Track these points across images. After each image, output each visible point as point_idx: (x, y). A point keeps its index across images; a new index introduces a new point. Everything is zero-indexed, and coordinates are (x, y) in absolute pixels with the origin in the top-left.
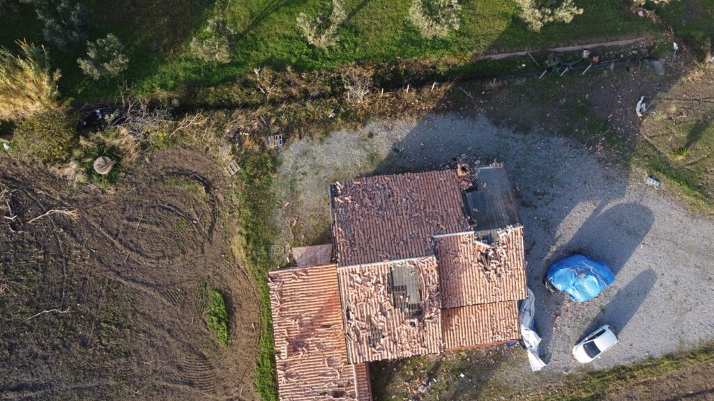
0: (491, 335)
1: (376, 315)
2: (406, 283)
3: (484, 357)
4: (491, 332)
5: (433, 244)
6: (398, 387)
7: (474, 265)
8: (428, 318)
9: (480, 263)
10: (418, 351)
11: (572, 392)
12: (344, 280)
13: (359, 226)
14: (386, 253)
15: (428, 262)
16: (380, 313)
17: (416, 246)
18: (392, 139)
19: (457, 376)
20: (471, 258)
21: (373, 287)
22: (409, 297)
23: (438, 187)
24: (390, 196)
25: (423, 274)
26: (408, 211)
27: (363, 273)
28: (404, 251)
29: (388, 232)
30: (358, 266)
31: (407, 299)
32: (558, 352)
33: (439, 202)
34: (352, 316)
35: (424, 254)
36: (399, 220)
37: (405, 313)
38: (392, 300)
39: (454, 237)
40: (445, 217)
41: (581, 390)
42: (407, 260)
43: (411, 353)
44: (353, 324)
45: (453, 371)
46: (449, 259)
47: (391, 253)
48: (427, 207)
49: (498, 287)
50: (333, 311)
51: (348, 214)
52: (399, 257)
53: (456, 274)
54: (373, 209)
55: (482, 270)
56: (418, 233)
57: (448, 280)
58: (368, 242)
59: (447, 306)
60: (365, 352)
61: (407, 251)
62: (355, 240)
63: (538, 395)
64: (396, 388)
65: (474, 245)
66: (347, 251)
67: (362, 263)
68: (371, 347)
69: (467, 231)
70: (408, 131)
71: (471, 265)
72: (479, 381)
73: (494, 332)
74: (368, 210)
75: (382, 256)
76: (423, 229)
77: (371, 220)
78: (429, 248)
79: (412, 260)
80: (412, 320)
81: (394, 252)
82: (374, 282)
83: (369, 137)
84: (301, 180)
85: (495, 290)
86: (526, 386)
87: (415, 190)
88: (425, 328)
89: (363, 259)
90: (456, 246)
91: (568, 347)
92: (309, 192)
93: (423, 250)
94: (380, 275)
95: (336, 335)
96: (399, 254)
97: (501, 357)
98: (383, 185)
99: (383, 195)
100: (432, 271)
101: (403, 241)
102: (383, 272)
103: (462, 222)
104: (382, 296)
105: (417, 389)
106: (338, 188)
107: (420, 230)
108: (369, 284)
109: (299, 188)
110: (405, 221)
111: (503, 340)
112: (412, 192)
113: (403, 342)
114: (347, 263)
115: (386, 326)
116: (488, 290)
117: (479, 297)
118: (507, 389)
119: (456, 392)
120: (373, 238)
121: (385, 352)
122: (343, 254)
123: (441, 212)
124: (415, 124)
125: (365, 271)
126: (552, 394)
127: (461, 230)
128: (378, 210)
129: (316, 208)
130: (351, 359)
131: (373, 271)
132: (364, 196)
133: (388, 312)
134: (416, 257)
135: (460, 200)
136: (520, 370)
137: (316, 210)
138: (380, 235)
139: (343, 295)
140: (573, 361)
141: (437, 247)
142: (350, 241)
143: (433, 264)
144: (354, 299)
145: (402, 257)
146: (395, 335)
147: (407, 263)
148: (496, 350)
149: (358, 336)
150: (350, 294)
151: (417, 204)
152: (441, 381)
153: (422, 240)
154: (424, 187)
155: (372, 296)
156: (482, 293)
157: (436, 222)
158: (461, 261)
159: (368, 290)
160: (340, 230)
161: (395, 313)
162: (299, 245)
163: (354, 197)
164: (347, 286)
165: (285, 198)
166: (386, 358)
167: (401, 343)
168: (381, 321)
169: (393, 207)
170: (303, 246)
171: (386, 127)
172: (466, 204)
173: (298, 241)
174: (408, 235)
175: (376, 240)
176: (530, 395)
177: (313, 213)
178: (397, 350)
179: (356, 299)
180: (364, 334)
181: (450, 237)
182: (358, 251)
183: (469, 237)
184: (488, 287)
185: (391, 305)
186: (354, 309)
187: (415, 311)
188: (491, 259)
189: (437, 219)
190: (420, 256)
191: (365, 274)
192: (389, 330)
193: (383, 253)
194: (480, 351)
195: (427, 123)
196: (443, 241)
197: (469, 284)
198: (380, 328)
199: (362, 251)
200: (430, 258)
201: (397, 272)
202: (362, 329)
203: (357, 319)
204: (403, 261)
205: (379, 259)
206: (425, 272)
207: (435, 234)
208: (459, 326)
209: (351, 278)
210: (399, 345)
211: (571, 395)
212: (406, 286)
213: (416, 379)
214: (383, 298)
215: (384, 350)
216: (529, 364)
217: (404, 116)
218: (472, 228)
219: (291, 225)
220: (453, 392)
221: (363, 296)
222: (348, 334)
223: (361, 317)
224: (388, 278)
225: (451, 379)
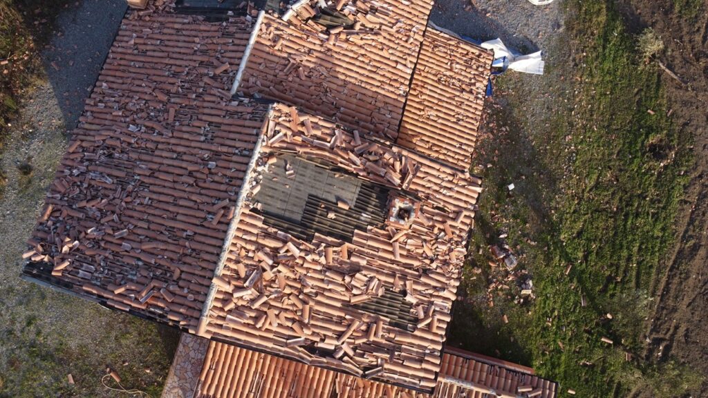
0: (472, 98)
1: (349, 288)
2: (306, 191)
3: (495, 140)
4: (466, 95)
5: (246, 100)
6: (492, 304)
7: (330, 44)
8: (403, 179)
9: (333, 32)
10: (461, 230)
11: (592, 34)
12: (235, 330)
13: (135, 245)
14: (215, 207)
15: (277, 124)
16: (347, 279)
17: (232, 136)
18: (53, 134)
19: (509, 196)
20: (314, 43)
21: (280, 268)
22: (339, 199)
23: (144, 53)
24: (110, 156)
25: (301, 146)
26: (158, 128)
27: (239, 278)
28: (231, 165)
29: (177, 186)
30: (215, 281)
31: (340, 205)
32: (526, 25)
33: (172, 62)
34: (329, 345)
35: (257, 124)
36: (165, 154)
37: (371, 224)
38: (330, 239)
39: (252, 55)
40: (205, 59)
41: (594, 20)
42: (253, 164)
43: (459, 249)
44: (346, 348)
45: (498, 199)
46: (296, 86)
47: (222, 195)
48: (169, 87)
49: (394, 24)
50: (307, 376)
51: (97, 258)
52: (238, 182)
53: (334, 87)
54: (118, 201)
55: (348, 34)
56: (210, 123)
57: (338, 108)
58: (176, 238)
59: (391, 133)
60: (420, 346)
61: (234, 158)
62: (159, 266)
63: (581, 83)
64: (493, 308)
65: (290, 23)
66: (173, 294)
67: (213, 271)
68: (415, 328)
69: (254, 24)
70: (55, 101)
71: (329, 50)
72: (529, 164)
73: (468, 90)
74: (113, 212)
75: (218, 218)
76: (206, 111)
77: (135, 214)
78: (250, 110)
79: (256, 156)
80: (395, 211)
81: (223, 187)
82: (271, 262)
83: (26, 173)
84: (39, 333)
85: (397, 32)
86: (562, 94)
87: (124, 100)
88: (420, 195)
89: (204, 265)
90: (276, 59)
91: (524, 9)
92: (70, 326)
93: (247, 123)
94: (261, 241)
95: (358, 388)
96: (231, 178)
97: (504, 112)
98: (82, 162)
99: (100, 169)
100: (303, 124)
101: (211, 159)
102: (255, 231)
103: (232, 29)
104: (309, 258)
105: (507, 273)
106: (38, 259)
107: (204, 118)
108: (269, 275)
109: (52, 343)
110: (173, 141)
111: (485, 82)
112: (123, 107)
113: (430, 254)
114: (199, 306)
115: (383, 278)
116: (391, 45)
117: (399, 67)
118: (556, 126)
119: (534, 208)
120: (172, 224)
121: (438, 301)
122: (175, 308)
123: (193, 64)
124: (47, 86)
125: (236, 272)
126: (586, 62)
127: (245, 36)
128: (123, 189)
129: (107, 324)
130: (423, 383)
131: (243, 253)
132: (82, 209)
133: (354, 259)
134: (255, 143)
135: (189, 19)
136: (533, 93)
137: (110, 326)
138: (175, 205)
139: (270, 345)
140: (547, 11)
141: (257, 96)
142: (155, 278)
143: (287, 115)
144: (289, 324)
145: (241, 175)
146: (410, 267)
147: (259, 169)
148: (491, 116)
149: (378, 347)
150: (274, 328)
151: (152, 105)
152: (508, 225)
153: (227, 120)
154: (129, 81)
155: (300, 280)
156: (393, 58)
157: (206, 79)
158: (312, 66)
159: (284, 282)
160: (121, 290)
161: (362, 245)
162: (161, 385)
163: (72, 232)
164: (254, 327)
165: (57, 379)
166: (449, 305)
167: (432, 261)
168: (367, 285)
169: (134, 156)
170: (165, 378)
171: (23, 137)
172: (201, 11)
173: (151, 384)
174: (203, 146)
175: (179, 217)
176: (577, 96)
177: (114, 334)
178: (443, 275)
179: (293, 321)
180: (381, 333)
181: (250, 61)
182: (185, 268)
183: (268, 25)
184: (386, 42)
185: (339, 245)
186: (314, 333)
187: (374, 201)
188: (333, 8)
189: (202, 75)
190: (257, 135)
191: (243, 275)
192: (393, 275)
193: (214, 214)
194: (483, 141)
195: (57, 64)
196: (252, 80)
197: (366, 73)
198: (381, 292)
199: (188, 260)
200: (272, 114)
201: (269, 201)
202: (367, 333)
203: (340, 335)
204: (250, 175)
205: (222, 227)
206: (299, 139)
207: (229, 90)
208: (434, 145)
209: (238, 311)
210: (434, 265)
211: (596, 36)
212: (310, 195)
213: (490, 267)
214: (317, 258)
215: (432, 303)
216: (530, 76)
217: (22, 96)
218: (253, 11)
219: (116, 387)
220: (532, 213)
221: (293, 300)
222: (365, 369)
223: (339, 323)
224: (274, 226)
225: (511, 208)
